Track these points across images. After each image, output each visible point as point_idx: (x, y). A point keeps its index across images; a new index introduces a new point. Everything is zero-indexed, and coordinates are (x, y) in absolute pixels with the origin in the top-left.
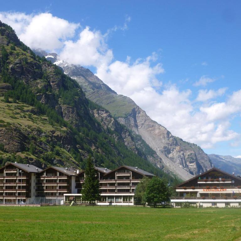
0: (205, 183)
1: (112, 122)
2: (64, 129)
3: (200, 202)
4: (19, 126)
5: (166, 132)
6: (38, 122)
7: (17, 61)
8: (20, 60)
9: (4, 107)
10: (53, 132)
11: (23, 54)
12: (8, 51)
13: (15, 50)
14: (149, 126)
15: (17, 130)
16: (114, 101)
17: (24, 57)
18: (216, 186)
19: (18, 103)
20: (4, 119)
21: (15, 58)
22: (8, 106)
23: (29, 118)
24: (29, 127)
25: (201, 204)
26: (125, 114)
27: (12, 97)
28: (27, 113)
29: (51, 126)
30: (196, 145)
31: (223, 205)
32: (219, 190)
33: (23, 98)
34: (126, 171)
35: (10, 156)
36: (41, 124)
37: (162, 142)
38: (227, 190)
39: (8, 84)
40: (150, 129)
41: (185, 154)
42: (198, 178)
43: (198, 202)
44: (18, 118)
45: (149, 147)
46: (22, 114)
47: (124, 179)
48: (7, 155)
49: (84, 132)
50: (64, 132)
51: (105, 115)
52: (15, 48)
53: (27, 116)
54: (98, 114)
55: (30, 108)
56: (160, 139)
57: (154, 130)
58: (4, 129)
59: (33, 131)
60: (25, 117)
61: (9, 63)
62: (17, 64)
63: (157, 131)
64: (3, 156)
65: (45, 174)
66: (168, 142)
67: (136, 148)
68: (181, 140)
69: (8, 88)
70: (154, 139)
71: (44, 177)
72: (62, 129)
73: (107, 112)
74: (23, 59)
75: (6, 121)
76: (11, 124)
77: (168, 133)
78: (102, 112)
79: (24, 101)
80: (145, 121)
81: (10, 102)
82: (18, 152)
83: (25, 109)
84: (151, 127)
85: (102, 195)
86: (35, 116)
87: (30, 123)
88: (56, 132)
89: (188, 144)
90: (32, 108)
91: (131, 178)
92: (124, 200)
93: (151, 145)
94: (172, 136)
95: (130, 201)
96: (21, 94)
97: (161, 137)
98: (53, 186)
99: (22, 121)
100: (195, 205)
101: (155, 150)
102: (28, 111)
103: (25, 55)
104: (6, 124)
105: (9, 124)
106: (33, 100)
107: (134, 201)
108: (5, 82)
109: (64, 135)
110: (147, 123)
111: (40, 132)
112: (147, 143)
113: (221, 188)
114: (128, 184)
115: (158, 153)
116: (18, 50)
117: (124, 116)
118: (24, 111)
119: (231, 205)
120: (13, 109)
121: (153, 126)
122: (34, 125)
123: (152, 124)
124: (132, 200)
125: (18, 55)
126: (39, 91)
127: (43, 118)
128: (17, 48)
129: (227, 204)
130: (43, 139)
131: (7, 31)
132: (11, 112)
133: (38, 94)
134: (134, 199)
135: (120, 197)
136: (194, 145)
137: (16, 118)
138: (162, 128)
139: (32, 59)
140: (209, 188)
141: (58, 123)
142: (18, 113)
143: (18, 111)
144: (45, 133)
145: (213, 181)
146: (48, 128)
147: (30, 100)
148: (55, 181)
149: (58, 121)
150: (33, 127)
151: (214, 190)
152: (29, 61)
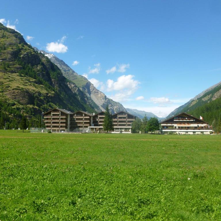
0: (178, 120)
1: (77, 89)
2: (53, 92)
3: (179, 131)
4: (28, 90)
5: (104, 96)
6: (39, 88)
7: (25, 53)
8: (27, 53)
9: (19, 79)
10: (47, 94)
11: (29, 49)
12: (20, 47)
13: (24, 47)
14: (95, 92)
15: (27, 92)
16: (76, 78)
17: (29, 51)
18: (184, 123)
19: (26, 77)
20: (19, 86)
21: (24, 52)
22: (21, 78)
23: (33, 86)
24: (34, 91)
25: (179, 132)
26: (83, 86)
27: (23, 74)
28: (32, 83)
29: (46, 91)
30: (120, 103)
31: (192, 133)
32: (186, 125)
33: (29, 74)
34: (123, 114)
35: (24, 107)
36: (40, 89)
37: (102, 101)
38: (191, 125)
39: (21, 66)
40: (96, 94)
41: (114, 107)
42: (174, 118)
43: (177, 131)
44: (27, 86)
45: (95, 104)
46: (30, 83)
47: (123, 118)
48: (22, 106)
49: (63, 94)
50: (53, 94)
51: (73, 86)
52: (24, 46)
53: (32, 85)
54: (70, 85)
55: (34, 80)
56: (101, 100)
57: (98, 94)
58: (20, 91)
59: (36, 93)
60: (31, 85)
61: (21, 54)
62: (26, 55)
63: (99, 95)
64: (20, 106)
65: (75, 115)
66: (105, 101)
67: (90, 104)
68: (112, 100)
69: (20, 68)
70: (98, 99)
71: (75, 117)
72: (52, 92)
73: (74, 84)
74: (29, 52)
75: (21, 87)
76: (24, 89)
77: (105, 96)
78: (72, 84)
79: (31, 76)
80: (93, 90)
81: (22, 77)
82: (28, 104)
83: (31, 80)
84: (96, 93)
85: (114, 127)
86: (37, 85)
87: (34, 88)
88: (49, 94)
89: (116, 102)
90: (35, 80)
91: (127, 118)
92: (125, 130)
93: (96, 103)
94: (107, 98)
95: (128, 130)
96: (28, 72)
97: (102, 98)
98: (80, 122)
99: (30, 87)
100: (175, 133)
101: (98, 105)
102: (32, 82)
103: (30, 50)
104: (21, 88)
105: (22, 88)
106: (35, 76)
107: (131, 131)
108: (19, 65)
109: (53, 95)
110: (94, 91)
111: (40, 94)
112: (94, 101)
113: (188, 124)
114: (125, 121)
115: (100, 107)
116: (26, 47)
117: (82, 87)
118: (30, 82)
119: (197, 133)
120: (24, 80)
121: (97, 93)
122: (37, 90)
123: (97, 91)
124: (130, 130)
125: (26, 50)
126: (38, 71)
127: (41, 86)
128: (25, 46)
129: (194, 132)
130: (42, 98)
131: (18, 36)
132: (23, 82)
133: (38, 72)
134: (131, 130)
135: (123, 128)
136: (118, 103)
137: (26, 85)
138: (102, 94)
139: (34, 53)
140: (180, 124)
141: (49, 89)
142: (27, 83)
143: (27, 81)
144: (43, 94)
145: (183, 120)
146: (44, 92)
147: (34, 76)
148: (82, 119)
149: (49, 88)
150: (36, 91)
151: (183, 125)
152: (32, 53)
